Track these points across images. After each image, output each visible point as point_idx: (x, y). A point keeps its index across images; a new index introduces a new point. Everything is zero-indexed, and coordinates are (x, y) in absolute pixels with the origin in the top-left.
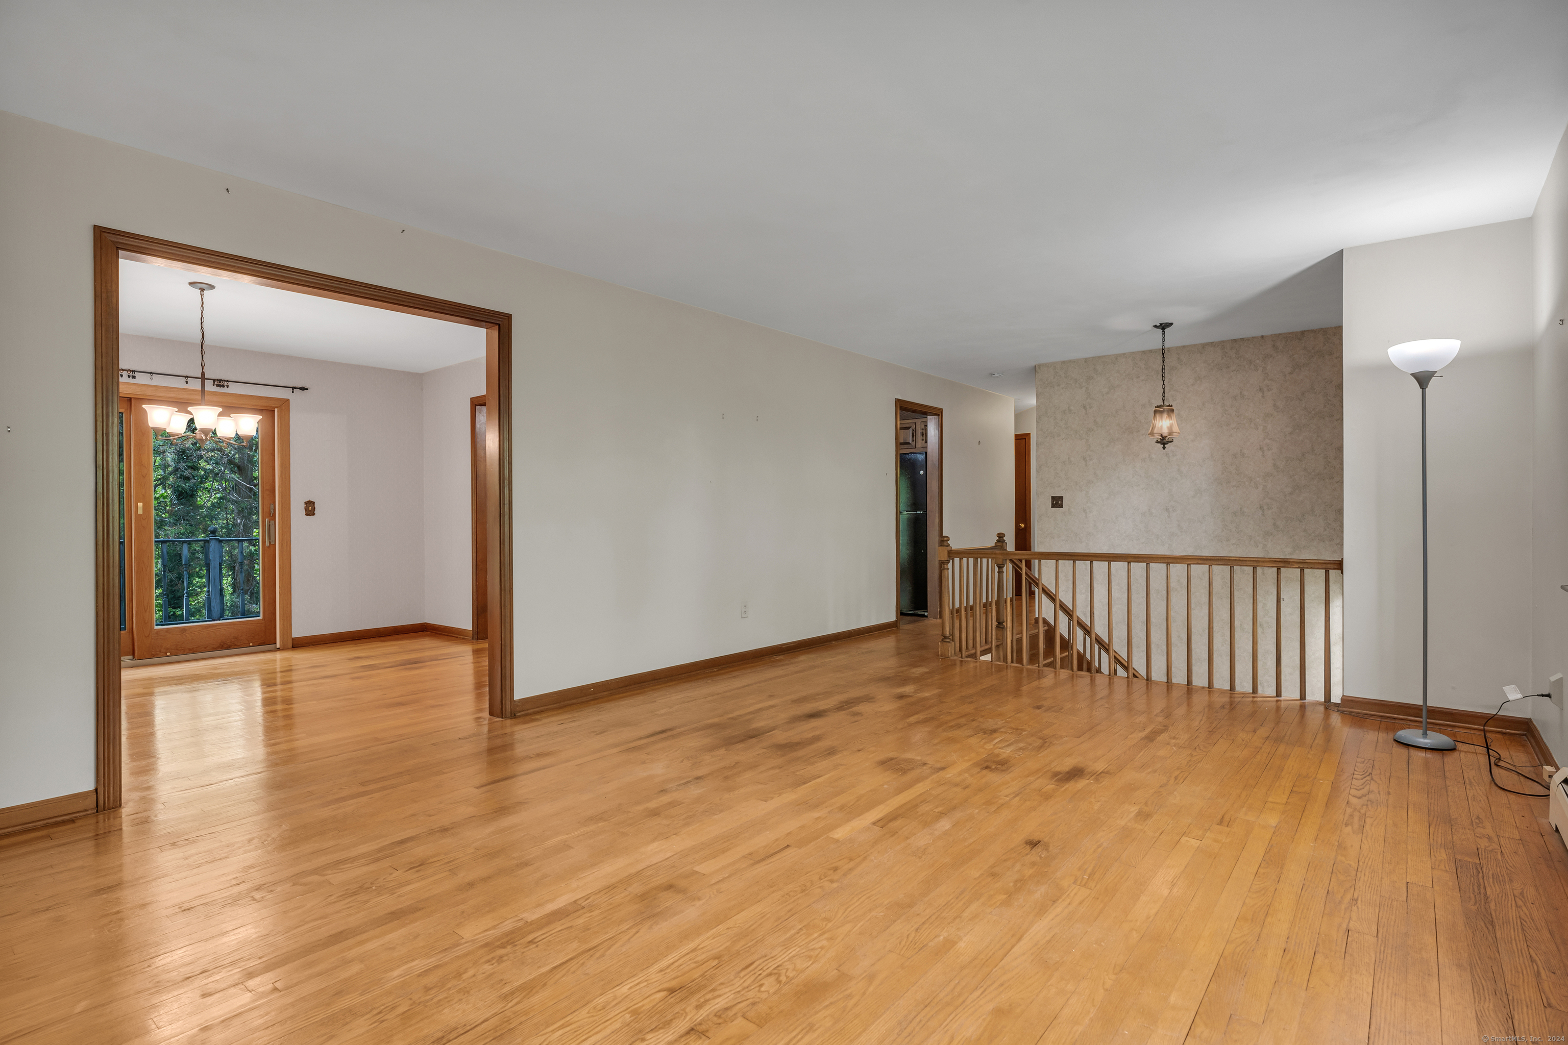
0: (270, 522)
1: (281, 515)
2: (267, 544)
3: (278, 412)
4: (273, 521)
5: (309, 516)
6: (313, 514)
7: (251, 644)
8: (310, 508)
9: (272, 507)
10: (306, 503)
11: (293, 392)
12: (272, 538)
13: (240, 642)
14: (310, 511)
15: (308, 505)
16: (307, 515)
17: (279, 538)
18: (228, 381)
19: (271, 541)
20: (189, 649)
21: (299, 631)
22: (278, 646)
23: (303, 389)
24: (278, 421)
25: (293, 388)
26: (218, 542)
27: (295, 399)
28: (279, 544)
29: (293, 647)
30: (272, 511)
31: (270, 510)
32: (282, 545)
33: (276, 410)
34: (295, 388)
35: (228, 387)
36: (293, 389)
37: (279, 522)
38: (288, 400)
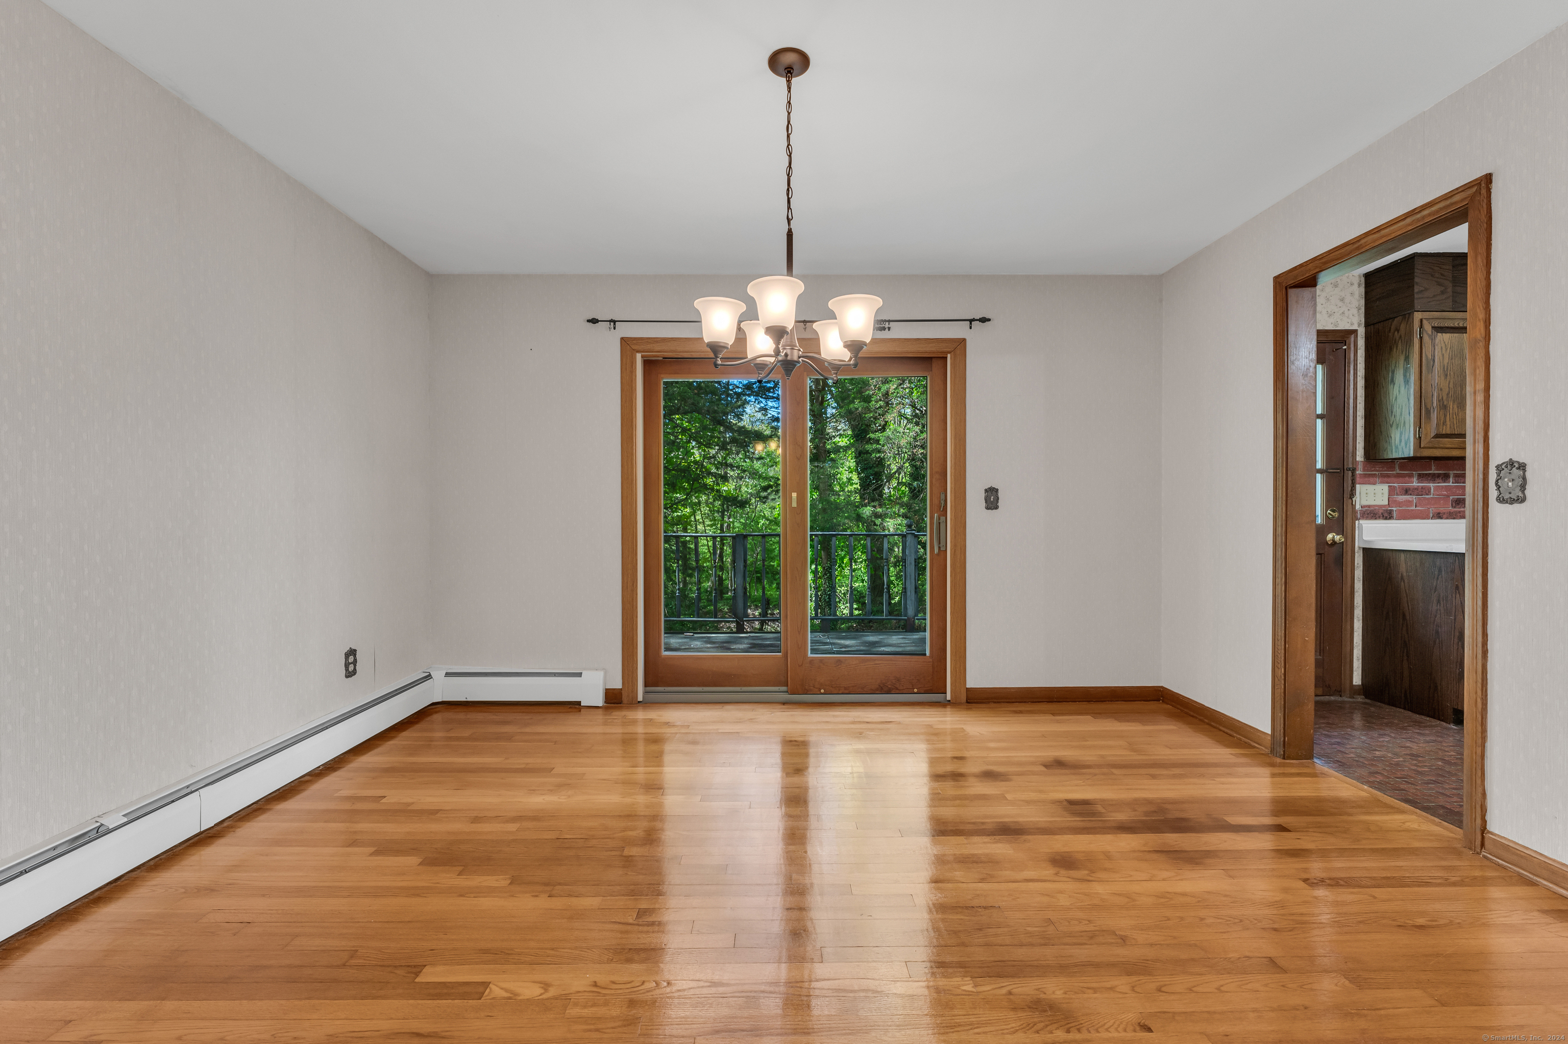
0: (939, 519)
1: (954, 507)
2: (936, 551)
3: (951, 358)
4: (944, 518)
5: (990, 510)
6: (996, 508)
7: (916, 690)
8: (992, 499)
9: (943, 497)
10: (986, 491)
11: (971, 328)
12: (942, 543)
13: (903, 686)
14: (992, 503)
15: (989, 493)
16: (987, 508)
17: (951, 542)
18: (889, 321)
19: (941, 545)
20: (845, 688)
21: (976, 679)
22: (949, 698)
23: (984, 320)
24: (951, 373)
25: (971, 321)
26: (913, 537)
27: (975, 338)
28: (951, 550)
29: (967, 702)
30: (943, 502)
31: (940, 502)
32: (955, 552)
33: (949, 356)
34: (974, 320)
35: (889, 329)
36: (971, 324)
37: (951, 519)
38: (964, 340)
